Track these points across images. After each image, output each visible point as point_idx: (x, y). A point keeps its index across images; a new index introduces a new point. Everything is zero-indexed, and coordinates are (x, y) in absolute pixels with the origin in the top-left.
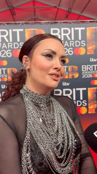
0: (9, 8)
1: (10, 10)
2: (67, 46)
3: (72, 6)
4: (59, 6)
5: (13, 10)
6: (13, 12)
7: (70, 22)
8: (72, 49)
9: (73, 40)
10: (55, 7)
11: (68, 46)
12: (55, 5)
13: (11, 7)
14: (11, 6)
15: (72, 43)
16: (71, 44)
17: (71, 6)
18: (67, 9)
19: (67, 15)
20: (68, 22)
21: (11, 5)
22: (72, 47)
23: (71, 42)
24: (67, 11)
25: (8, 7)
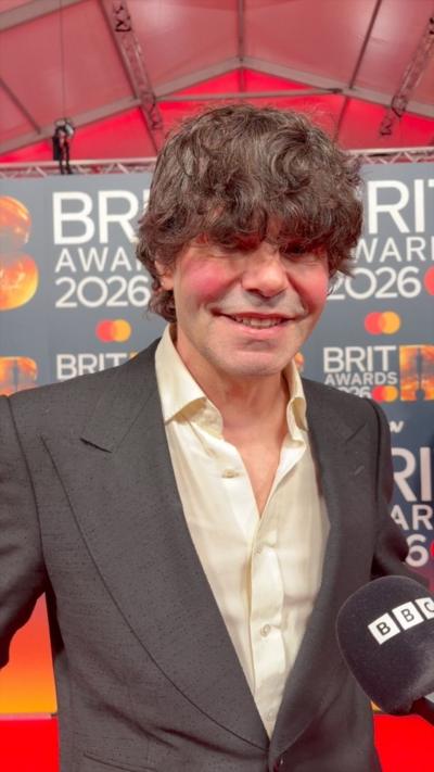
0: (139, 102)
1: (140, 108)
2: (394, 258)
3: (410, 87)
4: (351, 87)
5: (152, 110)
6: (151, 118)
7: (403, 154)
8: (415, 270)
9: (420, 235)
10: (336, 91)
11: (399, 259)
12: (334, 84)
13: (146, 96)
14: (144, 93)
15: (416, 244)
16: (410, 250)
17: (405, 86)
18: (386, 100)
19: (388, 123)
20: (395, 154)
21: (144, 87)
22: (416, 261)
23: (409, 240)
24: (385, 107)
25: (131, 97)
